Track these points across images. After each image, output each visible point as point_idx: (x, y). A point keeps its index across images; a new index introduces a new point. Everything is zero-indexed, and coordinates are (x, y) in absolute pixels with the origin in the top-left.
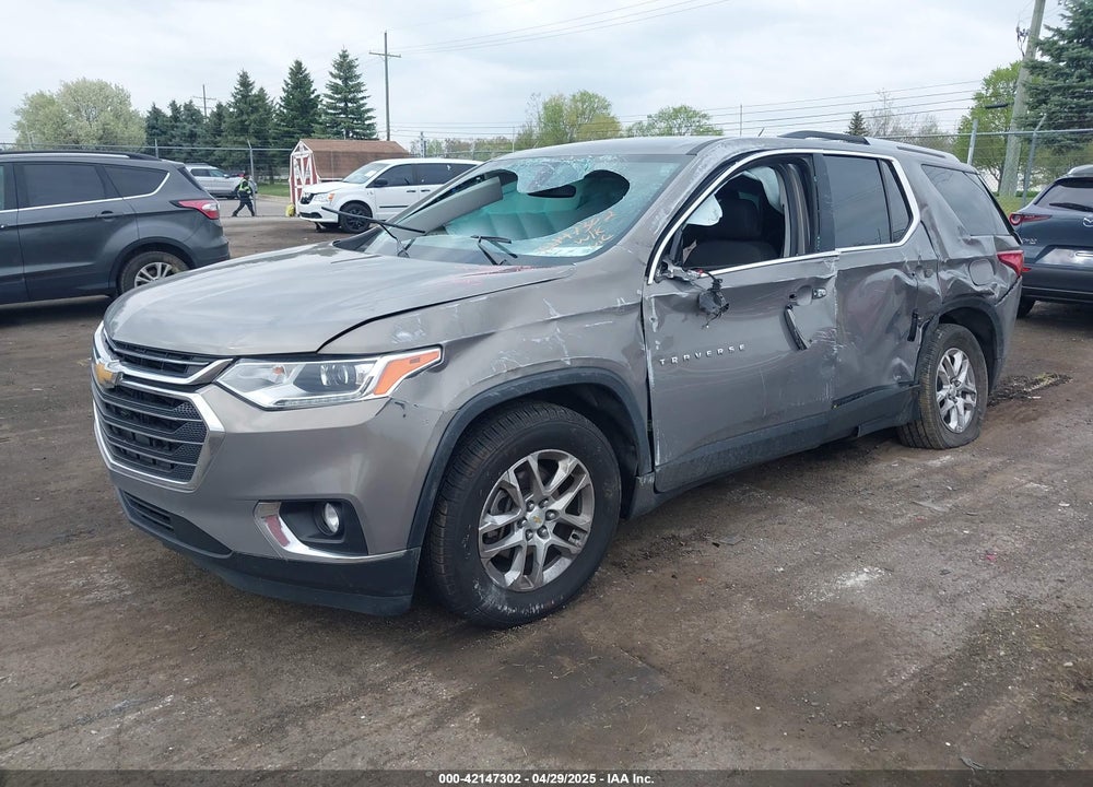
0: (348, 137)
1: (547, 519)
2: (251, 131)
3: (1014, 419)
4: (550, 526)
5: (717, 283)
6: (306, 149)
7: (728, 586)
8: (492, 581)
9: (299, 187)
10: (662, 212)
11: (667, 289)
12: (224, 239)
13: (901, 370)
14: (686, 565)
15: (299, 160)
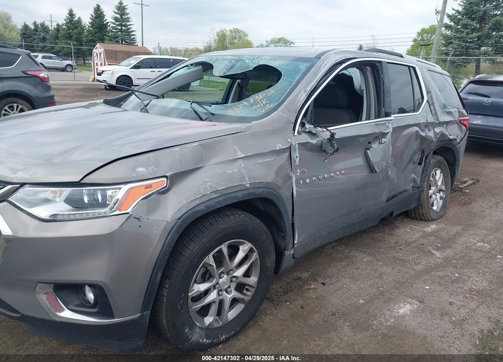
0: (122, 43)
1: (231, 281)
2: (74, 38)
3: (460, 203)
4: (233, 286)
5: (333, 135)
6: (100, 48)
7: (334, 315)
8: (196, 324)
9: (97, 67)
10: (303, 92)
11: (305, 138)
12: (52, 93)
13: (414, 181)
14: (308, 299)
15: (97, 53)
